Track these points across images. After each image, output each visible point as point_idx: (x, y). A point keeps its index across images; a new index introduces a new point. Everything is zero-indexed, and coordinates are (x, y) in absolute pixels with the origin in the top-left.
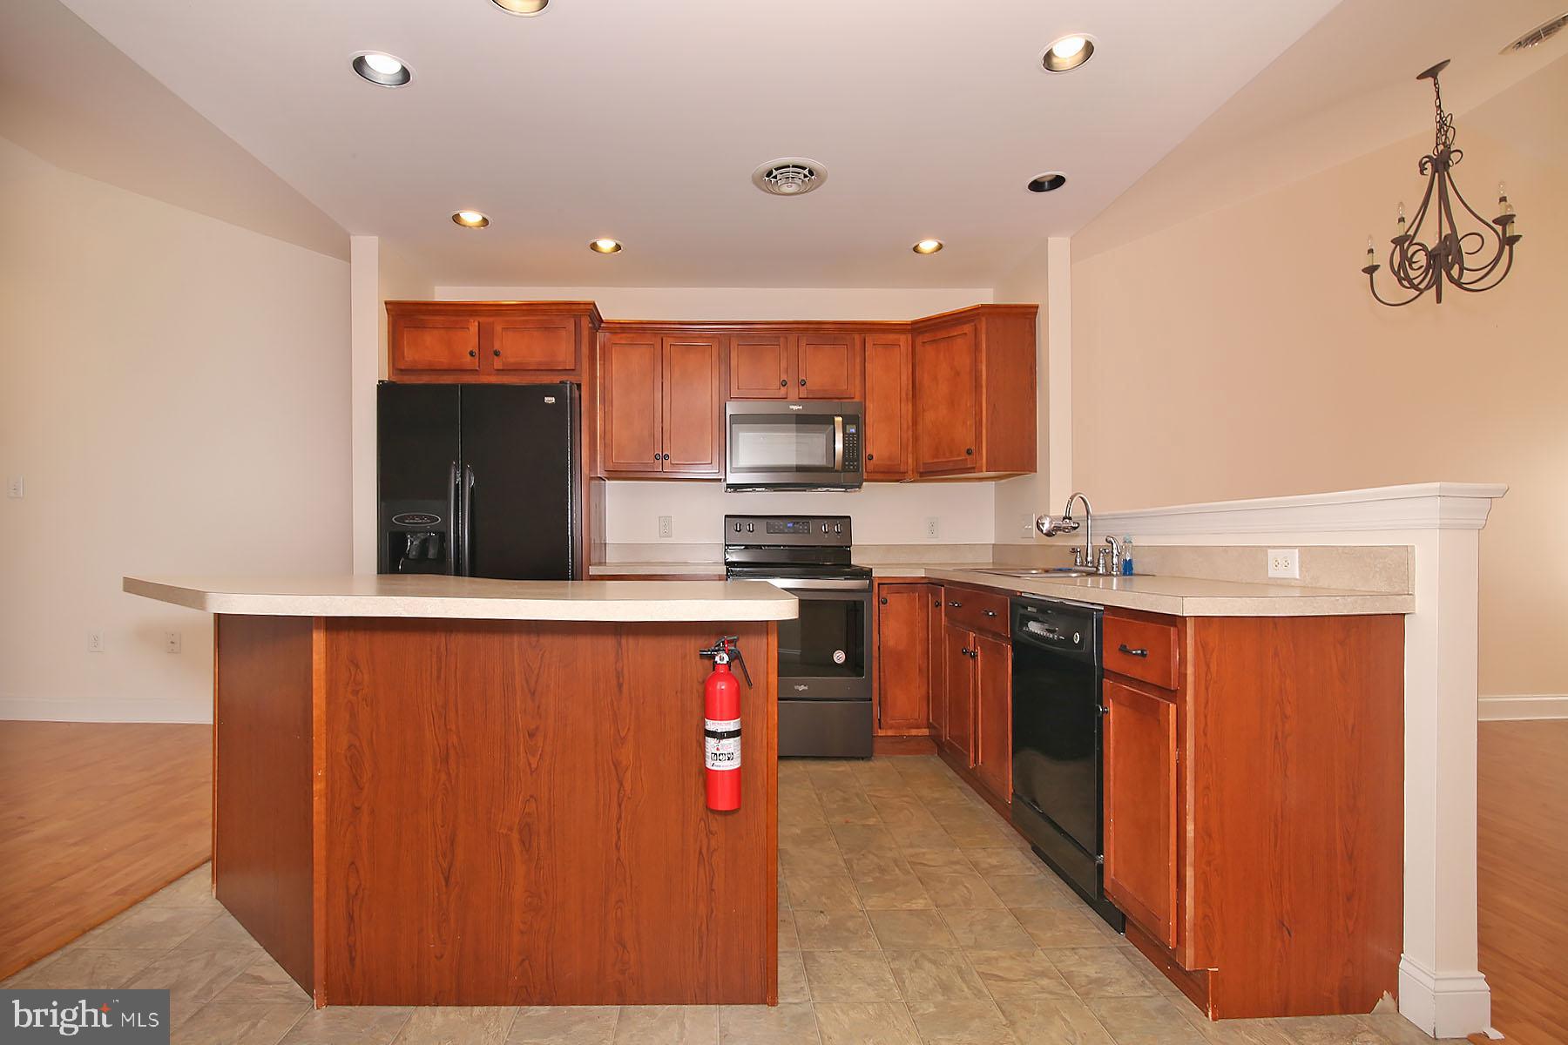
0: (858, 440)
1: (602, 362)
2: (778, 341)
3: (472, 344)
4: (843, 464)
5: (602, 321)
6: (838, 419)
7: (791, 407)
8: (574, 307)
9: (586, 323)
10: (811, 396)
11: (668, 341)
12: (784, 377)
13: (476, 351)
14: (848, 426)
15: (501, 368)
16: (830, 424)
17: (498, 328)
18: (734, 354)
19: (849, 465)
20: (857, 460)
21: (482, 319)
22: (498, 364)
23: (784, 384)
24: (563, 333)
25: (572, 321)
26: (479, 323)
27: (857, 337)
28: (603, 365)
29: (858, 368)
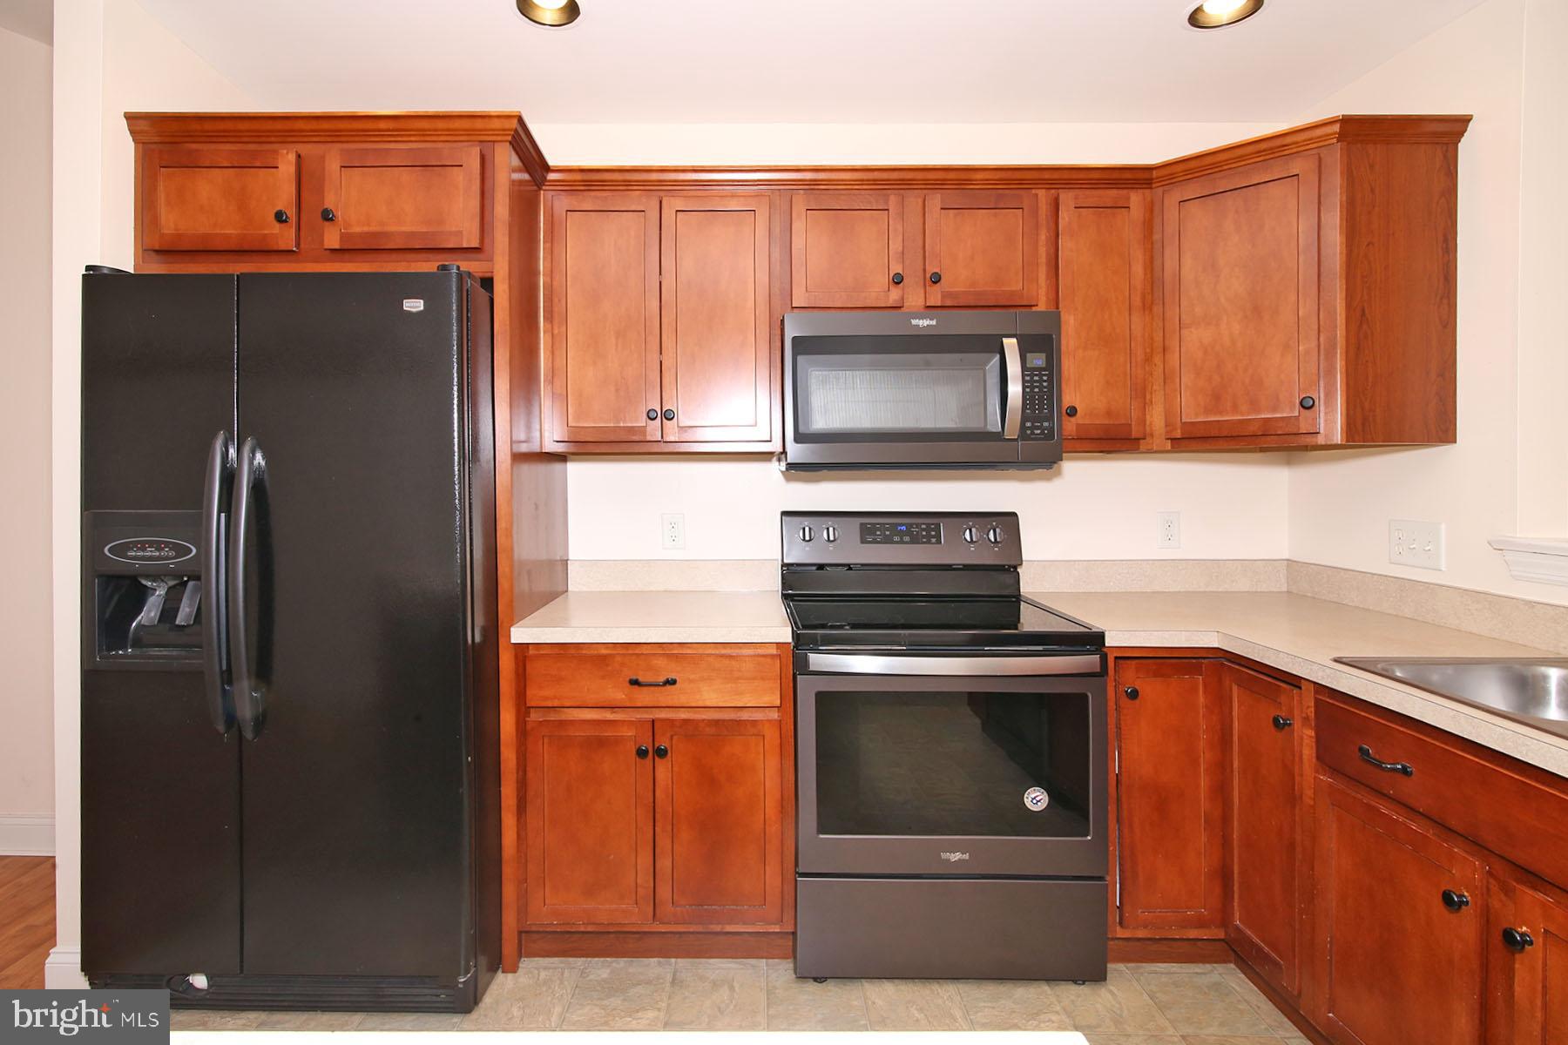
0: (1050, 381)
1: (548, 245)
2: (887, 202)
3: (285, 197)
4: (1023, 427)
5: (546, 168)
6: (1010, 344)
7: (914, 322)
8: (479, 124)
9: (506, 161)
10: (948, 303)
11: (673, 204)
12: (897, 268)
13: (291, 213)
14: (1028, 355)
15: (337, 247)
16: (992, 351)
17: (333, 164)
18: (798, 226)
19: (1033, 428)
20: (1050, 418)
21: (305, 149)
22: (332, 239)
23: (898, 280)
24: (458, 176)
25: (476, 151)
26: (299, 156)
27: (1042, 193)
28: (551, 252)
29: (1043, 252)
